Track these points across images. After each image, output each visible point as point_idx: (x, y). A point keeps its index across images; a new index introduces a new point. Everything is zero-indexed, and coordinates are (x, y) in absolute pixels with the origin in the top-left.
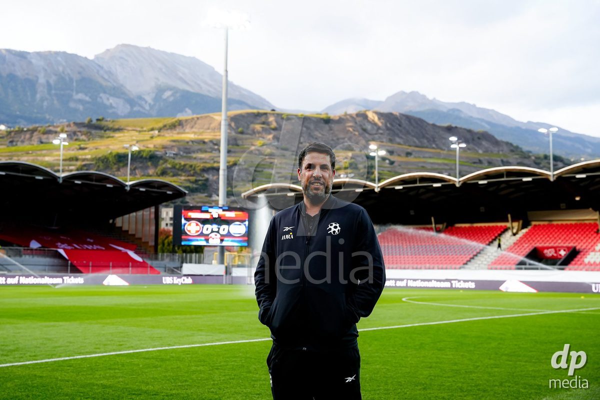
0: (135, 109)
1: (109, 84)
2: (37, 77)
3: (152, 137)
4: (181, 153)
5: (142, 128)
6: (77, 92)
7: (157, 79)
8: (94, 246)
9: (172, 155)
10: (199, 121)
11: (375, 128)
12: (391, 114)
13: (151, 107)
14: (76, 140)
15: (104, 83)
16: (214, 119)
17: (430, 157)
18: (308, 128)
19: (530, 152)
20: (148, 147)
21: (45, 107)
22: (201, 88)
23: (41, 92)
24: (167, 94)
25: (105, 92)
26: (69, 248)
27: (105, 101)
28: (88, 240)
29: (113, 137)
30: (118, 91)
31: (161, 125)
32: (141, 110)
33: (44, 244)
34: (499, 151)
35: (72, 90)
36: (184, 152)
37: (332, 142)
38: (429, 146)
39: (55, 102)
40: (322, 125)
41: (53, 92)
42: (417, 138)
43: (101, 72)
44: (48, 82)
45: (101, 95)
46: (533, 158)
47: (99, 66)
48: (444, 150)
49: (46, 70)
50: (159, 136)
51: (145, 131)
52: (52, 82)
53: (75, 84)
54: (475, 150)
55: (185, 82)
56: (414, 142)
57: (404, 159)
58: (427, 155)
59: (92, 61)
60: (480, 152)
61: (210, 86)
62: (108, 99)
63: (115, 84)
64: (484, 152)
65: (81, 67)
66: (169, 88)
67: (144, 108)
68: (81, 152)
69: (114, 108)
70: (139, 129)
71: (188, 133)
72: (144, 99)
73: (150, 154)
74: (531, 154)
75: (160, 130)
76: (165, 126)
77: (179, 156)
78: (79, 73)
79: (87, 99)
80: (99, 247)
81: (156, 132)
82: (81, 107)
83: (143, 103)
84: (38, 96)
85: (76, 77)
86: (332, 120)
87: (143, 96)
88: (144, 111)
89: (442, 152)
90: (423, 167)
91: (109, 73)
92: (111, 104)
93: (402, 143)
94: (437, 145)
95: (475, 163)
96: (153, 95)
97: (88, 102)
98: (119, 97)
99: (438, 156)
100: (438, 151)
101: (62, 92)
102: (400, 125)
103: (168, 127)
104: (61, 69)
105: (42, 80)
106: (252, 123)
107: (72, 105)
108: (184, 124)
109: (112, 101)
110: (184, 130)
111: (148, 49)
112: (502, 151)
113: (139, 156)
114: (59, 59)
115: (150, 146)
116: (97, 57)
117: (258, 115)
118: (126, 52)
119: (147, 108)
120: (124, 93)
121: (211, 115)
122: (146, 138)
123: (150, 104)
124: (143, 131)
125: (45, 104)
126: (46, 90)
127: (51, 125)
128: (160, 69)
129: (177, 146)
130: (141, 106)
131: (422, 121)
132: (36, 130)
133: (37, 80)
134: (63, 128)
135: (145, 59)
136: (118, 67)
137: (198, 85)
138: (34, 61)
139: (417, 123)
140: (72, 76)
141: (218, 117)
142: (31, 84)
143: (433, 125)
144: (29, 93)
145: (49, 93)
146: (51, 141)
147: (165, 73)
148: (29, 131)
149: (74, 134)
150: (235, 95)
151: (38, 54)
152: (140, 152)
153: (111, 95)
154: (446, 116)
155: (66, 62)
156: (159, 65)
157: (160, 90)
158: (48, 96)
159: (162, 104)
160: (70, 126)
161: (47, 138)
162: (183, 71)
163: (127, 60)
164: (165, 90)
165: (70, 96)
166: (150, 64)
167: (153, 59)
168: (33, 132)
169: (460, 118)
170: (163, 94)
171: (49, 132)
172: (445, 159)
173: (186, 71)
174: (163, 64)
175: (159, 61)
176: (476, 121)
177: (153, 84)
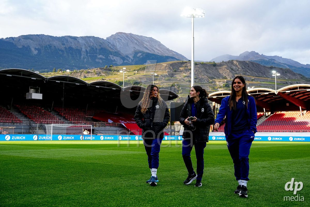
0: (125, 62)
1: (113, 50)
2: (82, 48)
4: (148, 81)
5: (130, 70)
6: (99, 55)
7: (135, 48)
9: (144, 82)
11: (237, 68)
12: (244, 61)
13: (132, 61)
14: (100, 76)
15: (111, 50)
17: (263, 82)
18: (206, 69)
20: (133, 79)
21: (85, 61)
24: (140, 54)
25: (111, 54)
26: (125, 122)
27: (112, 58)
29: (117, 74)
30: (117, 54)
31: (138, 68)
32: (128, 62)
33: (114, 121)
34: (295, 78)
35: (97, 54)
37: (217, 75)
38: (262, 76)
39: (90, 59)
40: (212, 67)
41: (89, 55)
42: (257, 73)
43: (110, 45)
44: (86, 50)
45: (110, 55)
47: (109, 42)
48: (269, 78)
49: (85, 45)
50: (138, 73)
51: (131, 71)
52: (88, 50)
53: (98, 51)
54: (284, 78)
55: (148, 49)
56: (255, 74)
57: (251, 82)
58: (262, 80)
59: (105, 40)
60: (287, 78)
61: (159, 50)
63: (116, 51)
64: (288, 79)
65: (101, 43)
66: (140, 52)
67: (129, 61)
69: (116, 61)
70: (128, 70)
71: (151, 72)
72: (129, 57)
73: (134, 81)
76: (140, 69)
78: (100, 46)
79: (104, 57)
81: (137, 72)
82: (101, 61)
84: (82, 56)
85: (98, 48)
86: (217, 65)
87: (129, 56)
88: (129, 62)
89: (269, 79)
90: (260, 86)
91: (113, 45)
92: (114, 59)
93: (250, 75)
94: (266, 76)
95: (284, 84)
96: (133, 55)
97: (104, 59)
98: (117, 56)
99: (267, 81)
100: (267, 78)
101: (93, 55)
102: (248, 67)
103: (142, 69)
104: (92, 44)
105: (84, 49)
106: (180, 67)
107: (97, 60)
108: (149, 68)
109: (115, 58)
110: (149, 70)
111: (130, 34)
112: (297, 78)
113: (129, 83)
114: (91, 40)
115: (133, 78)
116: (107, 38)
117: (183, 63)
118: (120, 36)
119: (131, 61)
120: (120, 54)
121: (161, 63)
122: (132, 74)
123: (131, 59)
125: (85, 60)
126: (85, 54)
127: (90, 69)
128: (136, 43)
129: (146, 78)
130: (127, 60)
131: (259, 65)
132: (83, 72)
133: (82, 50)
134: (95, 70)
135: (129, 39)
136: (117, 43)
137: (153, 50)
138: (80, 41)
139: (257, 66)
140: (97, 47)
141: (164, 64)
142: (79, 51)
143: (264, 66)
144: (78, 56)
145: (87, 55)
146: (90, 76)
147: (138, 45)
148: (80, 72)
149: (100, 73)
150: (170, 55)
151: (82, 37)
152: (129, 81)
153: (114, 56)
154: (268, 62)
155: (94, 41)
156: (136, 41)
157: (136, 53)
158: (86, 57)
159: (137, 59)
160: (98, 70)
161: (88, 75)
162: (147, 44)
163: (121, 40)
164: (138, 53)
165: (96, 56)
166: (131, 41)
167: (133, 39)
168: (81, 72)
169: (275, 63)
170: (137, 55)
171: (89, 72)
172: (270, 82)
173: (148, 44)
174: (137, 41)
175: (135, 39)
176: (282, 64)
177: (133, 50)
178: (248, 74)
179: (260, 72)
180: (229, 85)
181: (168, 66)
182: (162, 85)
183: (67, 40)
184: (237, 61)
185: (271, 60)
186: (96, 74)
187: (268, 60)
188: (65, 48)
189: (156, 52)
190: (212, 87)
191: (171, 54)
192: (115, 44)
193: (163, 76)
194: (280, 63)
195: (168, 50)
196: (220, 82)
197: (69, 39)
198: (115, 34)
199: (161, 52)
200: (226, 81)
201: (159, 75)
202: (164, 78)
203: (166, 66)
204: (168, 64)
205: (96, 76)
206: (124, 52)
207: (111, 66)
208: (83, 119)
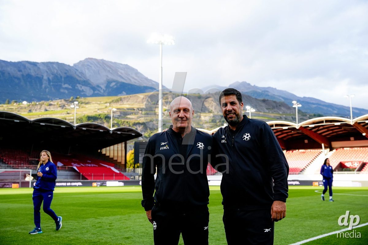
0: (96, 92)
1: (82, 79)
2: (43, 76)
3: (106, 107)
4: (122, 115)
5: (101, 102)
6: (64, 84)
7: (107, 76)
8: (92, 164)
9: (117, 117)
10: (131, 98)
13: (104, 91)
14: (65, 109)
15: (79, 79)
16: (140, 97)
19: (306, 113)
20: (104, 112)
21: (47, 92)
22: (131, 81)
23: (45, 84)
24: (113, 84)
25: (79, 84)
26: (79, 166)
27: (80, 89)
28: (88, 161)
29: (85, 107)
30: (86, 83)
31: (111, 100)
32: (99, 92)
33: (65, 164)
34: (290, 113)
35: (62, 83)
36: (124, 115)
39: (53, 89)
40: (198, 100)
41: (51, 84)
43: (77, 73)
44: (49, 79)
45: (77, 85)
46: (308, 116)
47: (76, 70)
48: (261, 112)
49: (47, 72)
50: (110, 106)
51: (102, 104)
52: (51, 78)
53: (63, 79)
54: (278, 112)
55: (122, 78)
59: (72, 67)
60: (281, 113)
61: (136, 79)
62: (81, 87)
63: (85, 79)
64: (282, 113)
65: (67, 70)
66: (114, 81)
67: (101, 92)
68: (68, 115)
69: (85, 92)
70: (99, 103)
71: (125, 104)
72: (100, 87)
73: (105, 116)
74: (307, 114)
75: (110, 103)
76: (113, 101)
77: (121, 117)
78: (65, 73)
79: (70, 87)
80: (95, 165)
81: (108, 104)
82: (66, 92)
83: (100, 89)
84: (43, 86)
85: (63, 75)
87: (100, 86)
89: (261, 113)
91: (82, 73)
92: (83, 90)
94: (258, 109)
95: (278, 119)
96: (106, 85)
97: (71, 89)
98: (87, 86)
99: (259, 115)
101: (56, 84)
103: (114, 101)
104: (56, 71)
105: (45, 77)
107: (62, 90)
108: (123, 100)
109: (84, 88)
110: (123, 103)
111: (102, 60)
112: (292, 112)
113: (99, 117)
114: (55, 66)
116: (75, 65)
118: (89, 63)
119: (102, 91)
120: (89, 84)
121: (137, 95)
122: (103, 107)
123: (103, 90)
124: (101, 104)
125: (47, 90)
126: (47, 83)
127: (52, 100)
128: (109, 71)
129: (119, 112)
130: (99, 91)
131: (250, 97)
132: (43, 104)
133: (43, 77)
134: (58, 103)
135: (100, 65)
136: (86, 70)
137: (130, 79)
138: (41, 67)
139: (247, 98)
140: (61, 75)
141: (141, 96)
142: (39, 79)
143: (256, 99)
144: (38, 85)
145: (49, 84)
146: (52, 109)
147: (111, 73)
148: (39, 104)
149: (64, 106)
150: (149, 85)
151: (43, 63)
152: (99, 115)
153: (83, 85)
154: (261, 94)
155: (58, 68)
156: (108, 69)
157: (109, 82)
158: (49, 86)
159: (110, 89)
160: (61, 101)
161: (49, 108)
162: (121, 72)
163: (91, 66)
164: (111, 82)
165: (61, 86)
166: (103, 68)
167: (105, 65)
168: (41, 105)
169: (268, 95)
170: (110, 84)
171: (50, 105)
172: (262, 117)
173: (123, 72)
174: (110, 68)
175: (108, 66)
176: (277, 97)
177: (105, 79)
181: (145, 97)
182: (139, 120)
183: (25, 66)
185: (265, 91)
186: (60, 106)
187: (260, 91)
188: (23, 75)
189: (132, 82)
190: (196, 123)
191: (150, 83)
192: (84, 72)
193: (139, 110)
194: (274, 95)
195: (146, 79)
196: (206, 116)
197: (27, 65)
198: (84, 60)
199: (138, 81)
200: (212, 115)
201: (135, 108)
202: (140, 112)
203: (143, 98)
204: (146, 96)
205: (59, 109)
206: (94, 81)
207: (78, 97)
208: (26, 162)
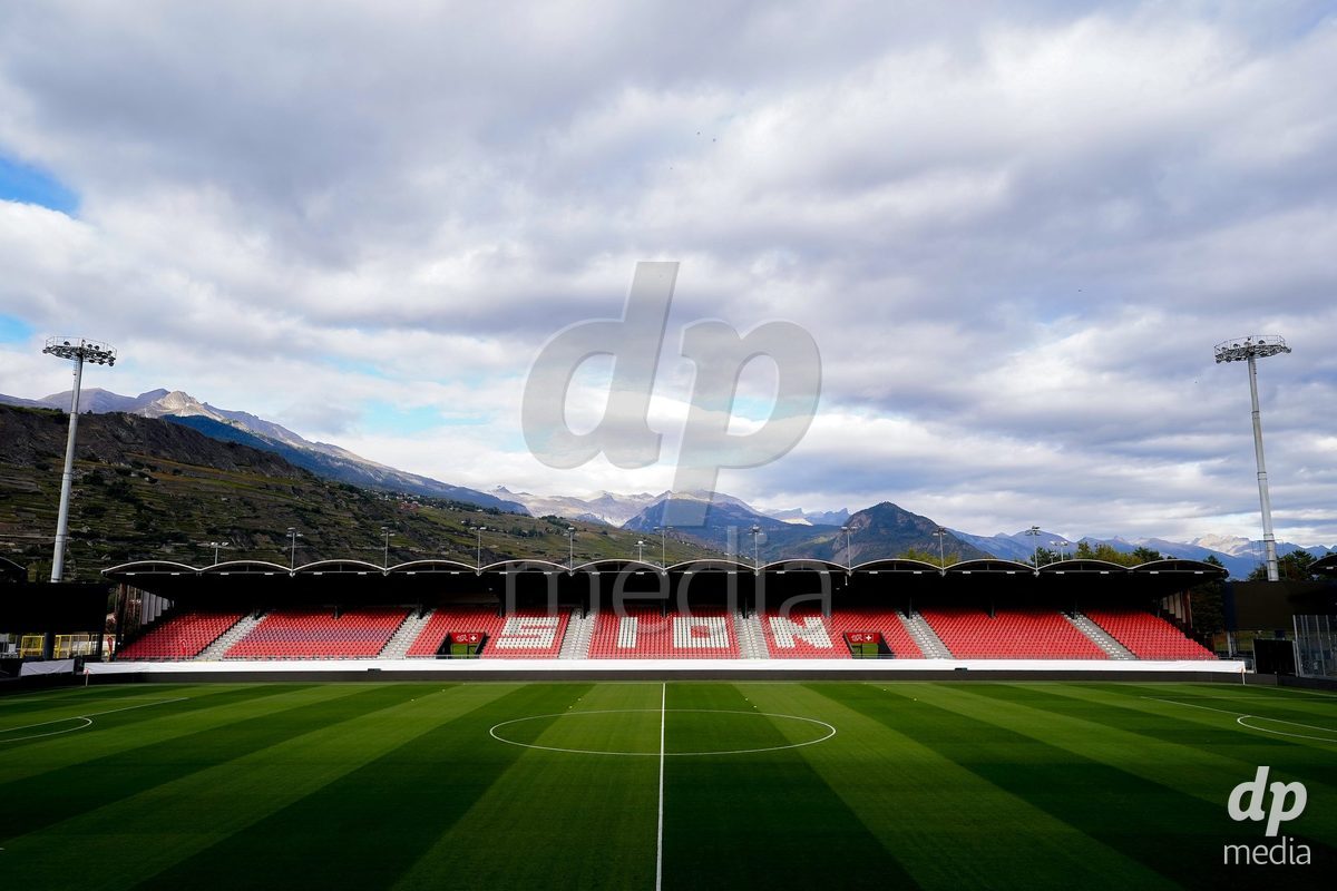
11: (133, 435)
17: (206, 478)
18: (29, 427)
42: (189, 454)
48: (224, 470)
56: (187, 459)
58: (201, 475)
90: (195, 489)
93: (169, 457)
94: (214, 464)
99: (216, 477)
100: (216, 470)
102: (167, 436)
112: (294, 476)
131: (197, 434)
139: (190, 436)
143: (212, 440)
178: (163, 453)
179: (198, 453)
180: (102, 480)
184: (134, 416)
200: (94, 467)
